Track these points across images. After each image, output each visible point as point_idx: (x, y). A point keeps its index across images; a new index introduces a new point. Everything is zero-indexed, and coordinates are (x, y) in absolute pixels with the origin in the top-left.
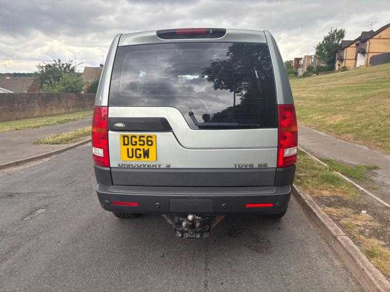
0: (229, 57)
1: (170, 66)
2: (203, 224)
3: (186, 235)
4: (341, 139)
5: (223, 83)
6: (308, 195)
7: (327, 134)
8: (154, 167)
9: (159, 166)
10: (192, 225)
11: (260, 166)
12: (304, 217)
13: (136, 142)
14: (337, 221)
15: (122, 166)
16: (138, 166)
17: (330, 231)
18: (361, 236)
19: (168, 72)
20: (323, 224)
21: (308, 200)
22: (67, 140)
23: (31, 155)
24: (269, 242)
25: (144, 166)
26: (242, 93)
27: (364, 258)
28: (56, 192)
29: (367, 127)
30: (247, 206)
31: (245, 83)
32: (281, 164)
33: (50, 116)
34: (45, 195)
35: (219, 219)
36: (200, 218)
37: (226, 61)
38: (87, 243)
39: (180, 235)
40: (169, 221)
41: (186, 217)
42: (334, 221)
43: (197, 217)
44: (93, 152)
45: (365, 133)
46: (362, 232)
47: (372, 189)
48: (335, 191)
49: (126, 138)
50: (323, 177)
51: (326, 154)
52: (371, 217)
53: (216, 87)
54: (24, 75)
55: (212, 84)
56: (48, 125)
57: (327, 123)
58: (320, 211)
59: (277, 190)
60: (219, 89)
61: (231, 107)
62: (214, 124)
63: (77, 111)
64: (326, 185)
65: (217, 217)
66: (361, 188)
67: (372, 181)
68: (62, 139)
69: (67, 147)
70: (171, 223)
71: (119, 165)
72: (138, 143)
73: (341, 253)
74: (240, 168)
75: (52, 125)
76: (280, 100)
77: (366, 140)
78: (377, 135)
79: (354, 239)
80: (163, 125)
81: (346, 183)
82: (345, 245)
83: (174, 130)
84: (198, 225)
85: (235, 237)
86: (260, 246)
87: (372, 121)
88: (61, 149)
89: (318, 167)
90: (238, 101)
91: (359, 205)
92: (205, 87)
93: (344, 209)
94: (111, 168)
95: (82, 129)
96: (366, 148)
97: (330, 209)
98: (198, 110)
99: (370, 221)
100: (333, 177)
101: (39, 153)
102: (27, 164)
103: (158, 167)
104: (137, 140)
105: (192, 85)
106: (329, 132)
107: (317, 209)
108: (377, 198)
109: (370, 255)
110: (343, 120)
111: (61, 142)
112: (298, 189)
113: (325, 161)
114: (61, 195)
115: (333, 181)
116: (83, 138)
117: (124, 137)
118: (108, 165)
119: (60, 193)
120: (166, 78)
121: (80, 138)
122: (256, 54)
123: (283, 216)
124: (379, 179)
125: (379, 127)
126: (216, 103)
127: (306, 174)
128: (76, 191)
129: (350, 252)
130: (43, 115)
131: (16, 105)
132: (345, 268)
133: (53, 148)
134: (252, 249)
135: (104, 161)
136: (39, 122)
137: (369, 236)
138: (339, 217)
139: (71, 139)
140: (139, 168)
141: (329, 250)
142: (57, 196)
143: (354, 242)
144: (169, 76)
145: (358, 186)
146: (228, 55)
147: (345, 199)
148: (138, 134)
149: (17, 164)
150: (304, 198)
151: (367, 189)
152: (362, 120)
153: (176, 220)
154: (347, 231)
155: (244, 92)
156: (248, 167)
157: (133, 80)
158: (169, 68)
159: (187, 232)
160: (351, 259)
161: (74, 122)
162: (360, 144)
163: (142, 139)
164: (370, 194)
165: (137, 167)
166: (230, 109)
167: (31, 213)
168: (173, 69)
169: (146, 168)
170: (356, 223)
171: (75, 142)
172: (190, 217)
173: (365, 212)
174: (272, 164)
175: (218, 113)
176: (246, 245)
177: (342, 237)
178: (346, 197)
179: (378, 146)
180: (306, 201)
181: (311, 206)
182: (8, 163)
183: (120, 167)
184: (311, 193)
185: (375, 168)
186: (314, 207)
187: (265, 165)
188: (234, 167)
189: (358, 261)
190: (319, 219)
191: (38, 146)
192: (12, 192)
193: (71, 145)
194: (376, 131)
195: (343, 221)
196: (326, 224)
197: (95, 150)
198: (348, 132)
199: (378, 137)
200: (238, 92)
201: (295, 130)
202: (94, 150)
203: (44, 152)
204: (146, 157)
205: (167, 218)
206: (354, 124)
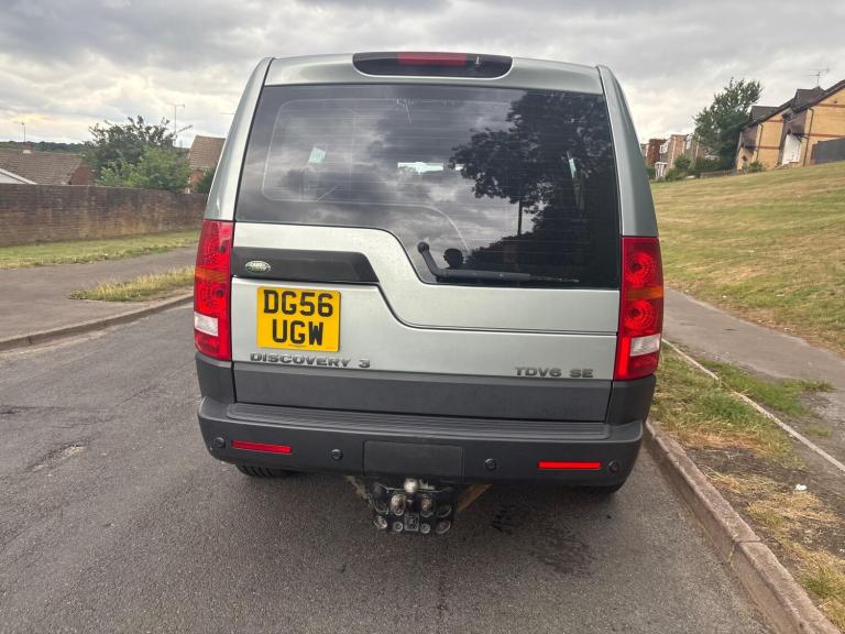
0: (511, 125)
1: (379, 138)
2: (438, 502)
3: (399, 527)
4: (746, 319)
5: (496, 183)
6: (675, 444)
7: (718, 307)
8: (332, 366)
9: (345, 365)
10: (415, 500)
11: (575, 374)
12: (665, 492)
13: (293, 306)
14: (741, 505)
15: (260, 359)
16: (295, 361)
17: (724, 530)
18: (796, 545)
19: (375, 152)
20: (709, 512)
21: (676, 455)
22: (147, 294)
23: (64, 324)
24: (585, 547)
25: (310, 362)
26: (537, 208)
27: (803, 596)
28: (111, 410)
29: (804, 295)
30: (541, 465)
31: (544, 185)
32: (623, 371)
33: (112, 238)
34: (86, 415)
35: (476, 492)
36: (432, 488)
37: (505, 134)
38: (170, 531)
39: (385, 526)
40: (361, 491)
41: (400, 484)
42: (735, 505)
43: (426, 487)
44: (196, 323)
45: (800, 308)
46: (796, 536)
47: (819, 437)
48: (736, 437)
49: (272, 297)
50: (707, 403)
51: (714, 351)
52: (818, 502)
53: (480, 191)
54: (62, 147)
55: (473, 184)
56: (106, 258)
57: (716, 282)
58: (702, 481)
59: (611, 432)
60: (486, 195)
61: (510, 238)
62: (474, 273)
63: (172, 231)
64: (715, 421)
65: (471, 488)
66: (794, 433)
67: (816, 416)
68: (135, 291)
69: (144, 309)
70: (365, 497)
71: (252, 358)
72: (299, 308)
73: (750, 581)
74: (529, 378)
75: (115, 259)
76: (628, 227)
77: (802, 324)
78: (828, 316)
79: (779, 550)
80: (358, 271)
81: (761, 418)
82: (759, 566)
83: (382, 283)
84: (426, 504)
85: (510, 533)
86: (566, 559)
87: (816, 284)
88: (132, 312)
89: (697, 379)
90: (528, 225)
91: (789, 470)
92: (456, 190)
93: (755, 478)
94: (233, 363)
95: (181, 270)
96: (801, 342)
97: (725, 478)
98: (438, 240)
99: (814, 509)
100: (732, 404)
101: (81, 319)
102: (54, 342)
103: (341, 365)
104: (297, 301)
105: (427, 184)
106: (719, 303)
107: (695, 477)
108: (829, 457)
109: (818, 590)
110: (752, 278)
111: (133, 297)
112: (652, 426)
113: (713, 367)
114: (120, 417)
115: (731, 412)
116: (180, 291)
117: (267, 292)
118: (228, 356)
119: (119, 412)
120: (370, 164)
121: (175, 292)
122: (573, 120)
124: (831, 413)
125: (832, 297)
126: (477, 227)
127: (672, 396)
128: (157, 408)
129: (771, 581)
130: (98, 236)
131: (40, 211)
132: (758, 617)
133: (113, 308)
134: (547, 564)
135: (220, 345)
136: (87, 252)
137: (814, 547)
138: (746, 497)
139: (156, 291)
140: (299, 366)
141: (722, 574)
142: (112, 417)
143: (779, 557)
144: (378, 163)
145: (786, 427)
146: (510, 118)
147: (757, 456)
148: (299, 288)
149: (31, 341)
150: (666, 448)
151: (806, 434)
152: (794, 281)
153: (377, 488)
154: (765, 533)
155: (541, 206)
156: (548, 375)
157: (297, 167)
158: (377, 142)
159: (401, 519)
160: (774, 598)
161: (165, 255)
162: (788, 332)
163: (308, 299)
164: (813, 447)
165: (292, 363)
166: (508, 241)
167: (51, 454)
168: (385, 146)
169: (315, 368)
170: (784, 514)
171: (164, 298)
172: (410, 486)
173: (804, 487)
174: (604, 371)
175: (481, 248)
176: (532, 554)
177: (753, 544)
178: (761, 452)
179: (828, 339)
180: (672, 457)
181: (683, 470)
182: (9, 338)
183: (254, 361)
184: (683, 439)
185: (823, 388)
186: (690, 472)
187: (588, 374)
188: (515, 374)
189: (790, 603)
190: (700, 500)
191: (79, 303)
192: (13, 404)
193: (153, 305)
194: (825, 307)
195: (755, 508)
196: (717, 512)
197: (200, 320)
198: (762, 306)
199: (830, 319)
200: (528, 205)
201: (660, 295)
202: (196, 319)
203: (92, 317)
204: (316, 342)
205: (356, 485)
206: (776, 287)
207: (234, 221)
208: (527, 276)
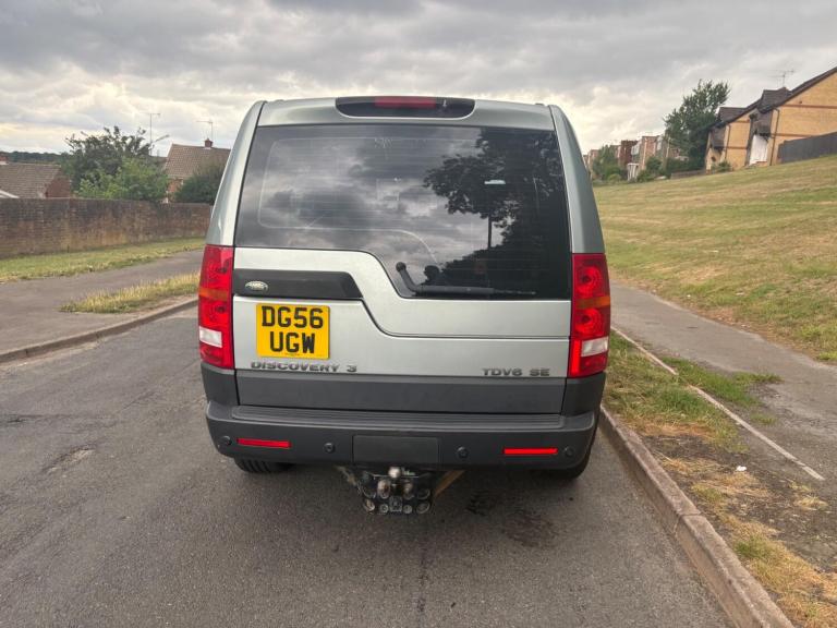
0: (480, 151)
1: (358, 163)
2: (419, 486)
3: (385, 509)
4: (707, 317)
5: (467, 200)
6: (633, 434)
7: (683, 306)
8: (323, 371)
9: (335, 370)
10: (397, 489)
11: (534, 373)
12: (623, 476)
13: (288, 320)
14: (686, 485)
15: (259, 366)
16: (291, 368)
17: (670, 506)
18: (732, 517)
19: (354, 174)
20: (659, 491)
21: (632, 443)
22: (135, 305)
23: (58, 337)
24: (550, 525)
25: (304, 368)
26: (505, 223)
27: (734, 559)
28: (113, 416)
29: (762, 294)
30: (506, 451)
31: (510, 202)
32: (575, 370)
33: (94, 249)
34: (90, 421)
35: (451, 477)
36: (413, 474)
37: (474, 159)
38: (181, 521)
39: (373, 508)
40: (351, 479)
41: (386, 472)
42: (680, 485)
43: (408, 473)
44: (201, 336)
45: (758, 305)
46: (733, 510)
47: (764, 424)
48: (688, 426)
49: (269, 312)
50: (665, 396)
51: (677, 349)
52: (755, 481)
53: (452, 208)
54: (36, 156)
55: (445, 201)
56: (91, 270)
57: (681, 282)
58: (655, 466)
59: (566, 422)
60: (458, 212)
61: (482, 251)
62: (445, 289)
64: (669, 412)
65: (447, 474)
66: (740, 421)
67: (763, 406)
68: (122, 302)
69: (133, 320)
70: (355, 484)
71: (253, 365)
72: (294, 321)
73: (690, 547)
74: (495, 377)
75: (100, 271)
76: (577, 245)
77: (759, 321)
78: (784, 312)
79: (716, 522)
80: (344, 288)
81: (711, 409)
82: (698, 534)
83: (365, 298)
84: (408, 487)
85: (483, 514)
86: (531, 533)
87: (773, 282)
88: (121, 323)
89: (657, 374)
90: (498, 239)
91: (732, 454)
92: (431, 206)
93: (701, 462)
94: (236, 370)
95: (165, 282)
96: (757, 337)
97: (673, 462)
98: (416, 255)
99: (751, 487)
100: (686, 397)
101: (74, 331)
102: (50, 353)
103: (331, 370)
104: (291, 315)
105: (405, 202)
106: (684, 302)
107: (648, 462)
108: (770, 442)
109: (746, 553)
110: (715, 278)
111: (121, 309)
112: (614, 420)
113: (673, 363)
114: (122, 422)
115: (685, 404)
116: (167, 301)
117: (265, 308)
118: (231, 365)
119: (121, 419)
120: (351, 185)
121: (161, 302)
122: (537, 143)
123: (579, 474)
124: (777, 403)
125: (787, 296)
126: (452, 241)
127: (632, 390)
128: (156, 413)
129: (707, 546)
130: (80, 247)
131: (22, 224)
132: (697, 578)
133: (104, 320)
134: (515, 539)
135: (224, 355)
136: (71, 264)
137: (748, 517)
138: (692, 478)
139: (144, 302)
140: (294, 371)
141: (667, 543)
142: (115, 423)
143: (716, 527)
144: (358, 182)
145: (733, 416)
146: (478, 144)
147: (704, 442)
148: (293, 303)
149: (28, 353)
150: (624, 438)
151: (751, 422)
152: (754, 280)
153: (366, 476)
154: (705, 508)
155: (510, 221)
156: (511, 375)
157: (283, 189)
158: (357, 167)
159: (386, 501)
160: (709, 562)
161: (148, 266)
162: (746, 329)
163: (301, 313)
164: (757, 433)
165: (288, 369)
166: (479, 254)
167: (63, 458)
168: (365, 169)
169: (308, 373)
170: (723, 491)
171: (151, 309)
172: (394, 472)
173: (744, 468)
174: (559, 369)
175: (456, 261)
176: (503, 531)
177: (694, 517)
178: (709, 439)
179: (781, 334)
180: (629, 445)
181: (638, 456)
182: (8, 351)
183: (255, 369)
184: (640, 430)
185: (772, 380)
186: (644, 457)
187: (545, 373)
188: (483, 374)
189: (722, 564)
190: (651, 481)
191: (70, 316)
192: (20, 412)
193: (141, 316)
194: (781, 304)
195: (699, 487)
196: (665, 491)
197: (206, 333)
198: (723, 304)
199: (785, 315)
200: (497, 219)
201: (605, 304)
202: (201, 333)
203: (84, 330)
204: (308, 351)
205: (347, 474)
206: (736, 287)
207: (234, 246)
208: (490, 290)
